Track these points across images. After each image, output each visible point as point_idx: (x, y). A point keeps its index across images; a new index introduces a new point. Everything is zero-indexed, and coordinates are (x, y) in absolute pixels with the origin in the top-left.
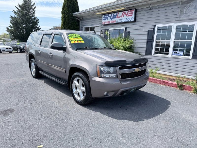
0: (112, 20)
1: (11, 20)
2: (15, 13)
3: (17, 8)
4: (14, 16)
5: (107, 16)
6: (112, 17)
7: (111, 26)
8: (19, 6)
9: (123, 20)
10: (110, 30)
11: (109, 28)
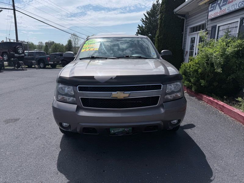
0: (221, 9)
1: (138, 30)
2: (143, 21)
3: (145, 16)
4: (142, 25)
5: (215, 4)
6: (221, 5)
7: (221, 19)
8: (147, 13)
9: (238, 6)
10: (219, 27)
11: (217, 23)
